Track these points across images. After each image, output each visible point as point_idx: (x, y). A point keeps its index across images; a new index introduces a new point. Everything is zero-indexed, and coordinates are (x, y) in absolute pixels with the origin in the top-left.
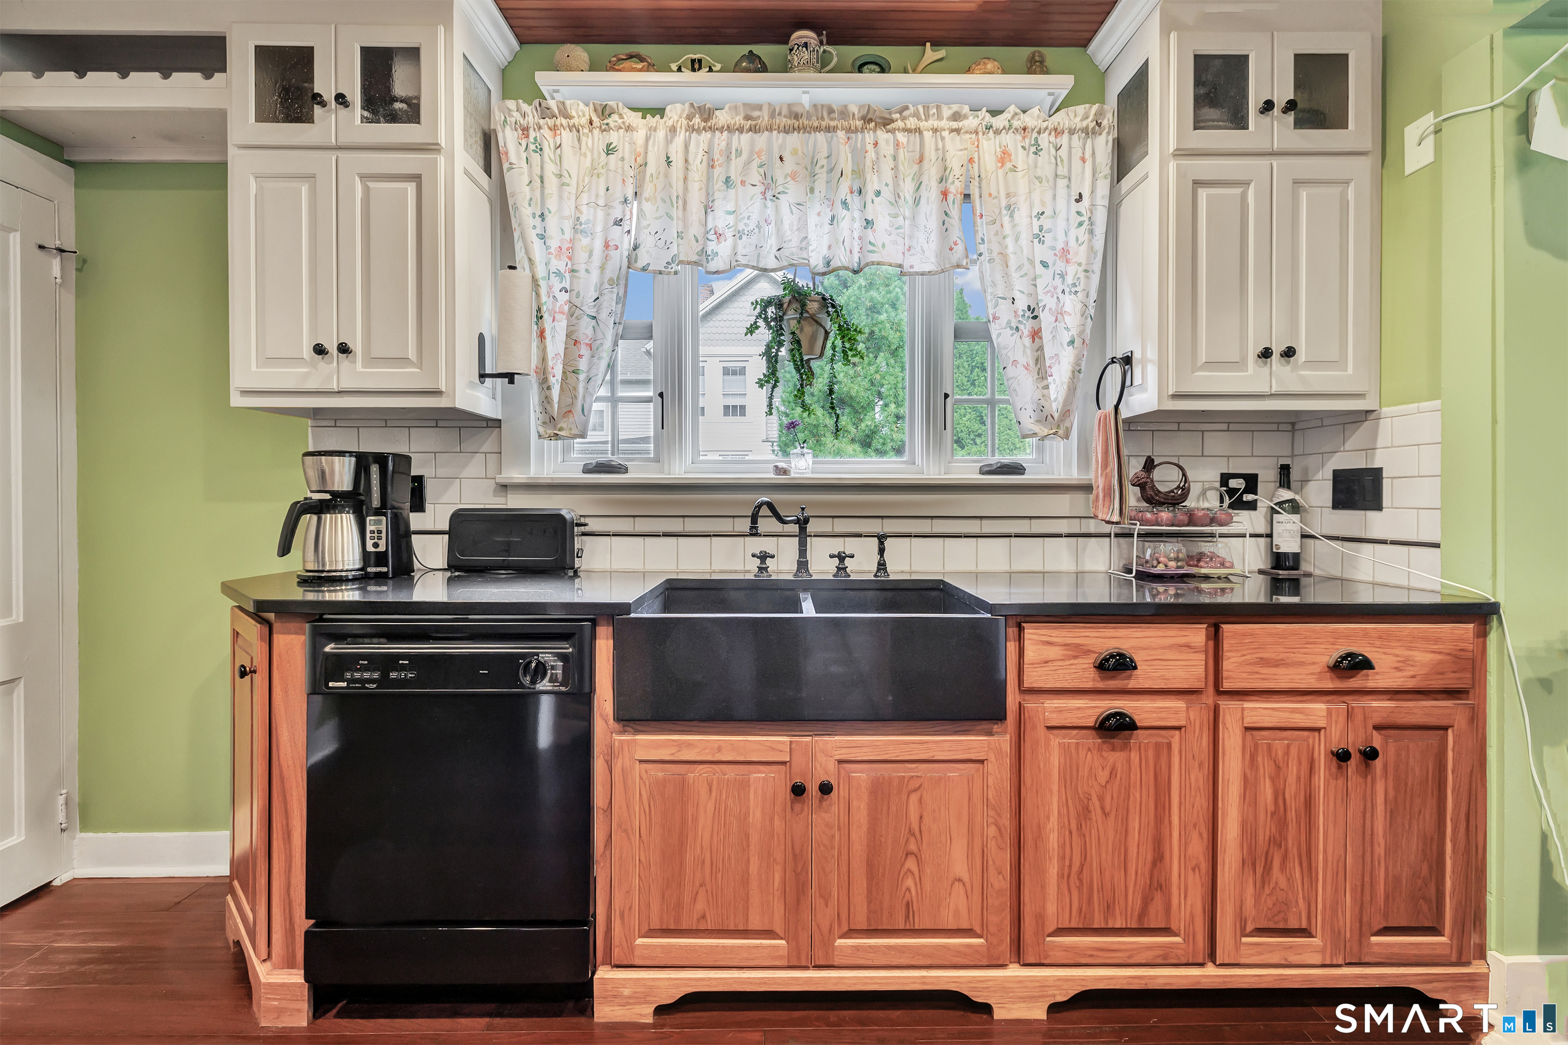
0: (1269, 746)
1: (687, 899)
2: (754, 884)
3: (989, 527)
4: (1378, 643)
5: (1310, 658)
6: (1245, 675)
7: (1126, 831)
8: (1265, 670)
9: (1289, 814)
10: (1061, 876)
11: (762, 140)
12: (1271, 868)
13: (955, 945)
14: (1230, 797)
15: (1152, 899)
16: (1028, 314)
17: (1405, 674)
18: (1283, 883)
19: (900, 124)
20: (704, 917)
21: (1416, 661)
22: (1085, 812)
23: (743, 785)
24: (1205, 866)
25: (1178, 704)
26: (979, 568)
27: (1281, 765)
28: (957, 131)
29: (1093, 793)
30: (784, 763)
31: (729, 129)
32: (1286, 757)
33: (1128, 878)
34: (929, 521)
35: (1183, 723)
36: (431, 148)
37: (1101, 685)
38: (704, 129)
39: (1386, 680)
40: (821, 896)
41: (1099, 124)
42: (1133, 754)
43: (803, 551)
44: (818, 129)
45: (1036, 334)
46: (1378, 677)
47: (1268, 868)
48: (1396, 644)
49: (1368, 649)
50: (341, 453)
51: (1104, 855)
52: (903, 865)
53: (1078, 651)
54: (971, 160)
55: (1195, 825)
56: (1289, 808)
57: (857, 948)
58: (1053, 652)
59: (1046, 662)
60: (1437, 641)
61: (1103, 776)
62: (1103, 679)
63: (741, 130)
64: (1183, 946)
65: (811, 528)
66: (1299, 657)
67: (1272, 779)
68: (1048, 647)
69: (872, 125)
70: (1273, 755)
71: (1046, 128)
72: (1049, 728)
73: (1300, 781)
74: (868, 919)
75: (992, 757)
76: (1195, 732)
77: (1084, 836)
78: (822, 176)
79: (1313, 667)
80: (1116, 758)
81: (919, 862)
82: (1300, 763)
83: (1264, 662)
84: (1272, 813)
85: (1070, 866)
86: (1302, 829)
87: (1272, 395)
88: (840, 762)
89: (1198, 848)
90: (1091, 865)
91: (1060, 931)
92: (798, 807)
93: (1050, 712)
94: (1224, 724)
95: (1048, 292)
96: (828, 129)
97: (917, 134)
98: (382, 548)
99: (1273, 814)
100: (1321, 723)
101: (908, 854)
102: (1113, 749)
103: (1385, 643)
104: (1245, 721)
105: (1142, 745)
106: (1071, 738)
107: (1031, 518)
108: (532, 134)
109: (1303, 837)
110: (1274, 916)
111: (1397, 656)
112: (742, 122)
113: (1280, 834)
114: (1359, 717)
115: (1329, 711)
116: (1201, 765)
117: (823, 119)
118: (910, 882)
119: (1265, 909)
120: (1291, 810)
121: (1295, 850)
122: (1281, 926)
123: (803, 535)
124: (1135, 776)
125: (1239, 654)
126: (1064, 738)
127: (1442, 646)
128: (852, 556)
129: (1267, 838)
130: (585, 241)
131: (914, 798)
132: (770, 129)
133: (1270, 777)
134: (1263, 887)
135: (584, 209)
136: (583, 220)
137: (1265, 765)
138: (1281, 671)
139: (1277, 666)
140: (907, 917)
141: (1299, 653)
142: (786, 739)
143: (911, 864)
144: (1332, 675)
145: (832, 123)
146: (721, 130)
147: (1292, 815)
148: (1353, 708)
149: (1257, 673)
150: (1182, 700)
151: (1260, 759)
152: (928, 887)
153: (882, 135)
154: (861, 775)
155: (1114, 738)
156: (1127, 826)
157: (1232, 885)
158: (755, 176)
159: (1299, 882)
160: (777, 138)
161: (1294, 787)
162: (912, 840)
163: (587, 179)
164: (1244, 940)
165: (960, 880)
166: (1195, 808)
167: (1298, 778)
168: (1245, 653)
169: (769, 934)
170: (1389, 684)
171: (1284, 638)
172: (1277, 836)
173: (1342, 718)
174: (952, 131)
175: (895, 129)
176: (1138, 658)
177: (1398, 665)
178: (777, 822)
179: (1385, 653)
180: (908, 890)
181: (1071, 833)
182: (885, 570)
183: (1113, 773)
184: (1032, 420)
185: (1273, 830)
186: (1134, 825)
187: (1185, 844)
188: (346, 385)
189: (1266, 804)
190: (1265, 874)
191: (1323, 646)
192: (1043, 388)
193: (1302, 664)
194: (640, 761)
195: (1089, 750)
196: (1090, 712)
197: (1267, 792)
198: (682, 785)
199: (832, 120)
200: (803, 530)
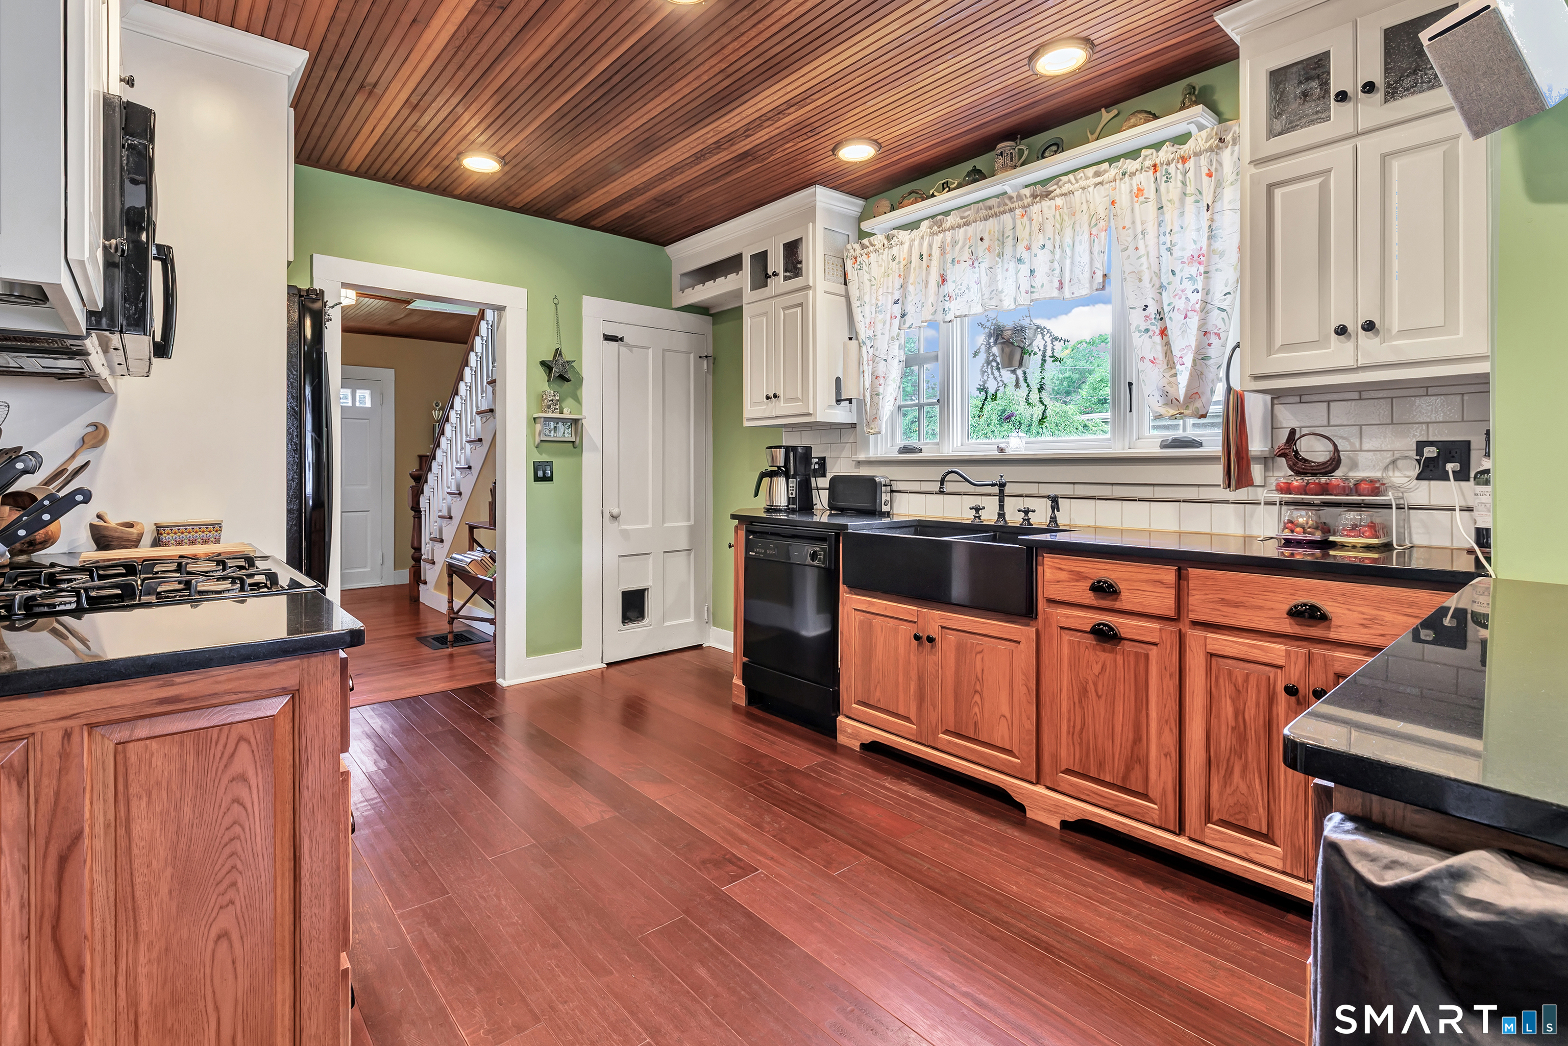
0: (1230, 673)
1: (872, 688)
2: (901, 688)
3: (1160, 493)
4: (1341, 599)
5: (1269, 604)
6: (1208, 610)
7: (1113, 712)
8: (1225, 609)
9: (1248, 731)
10: (1068, 732)
11: (970, 229)
12: (1232, 772)
13: (1002, 758)
14: (1195, 706)
15: (1133, 769)
16: (1158, 316)
17: (1372, 631)
18: (1243, 788)
19: (1058, 192)
20: (879, 700)
21: (1386, 622)
22: (1084, 692)
23: (896, 630)
24: (1174, 755)
25: (1155, 625)
26: (1152, 527)
27: (1241, 688)
28: (1101, 183)
29: (1089, 678)
30: (915, 622)
31: (953, 228)
32: (1245, 684)
33: (1115, 748)
34: (1110, 487)
35: (1157, 640)
36: (807, 287)
37: (1095, 603)
38: (939, 232)
39: (1350, 635)
40: (932, 705)
41: (1221, 140)
42: (1118, 657)
43: (1001, 507)
44: (1004, 212)
45: (1163, 332)
46: (1340, 630)
47: (1229, 773)
48: (1362, 603)
49: (1330, 603)
50: (780, 447)
51: (1097, 726)
52: (973, 697)
53: (1079, 576)
54: (1113, 203)
55: (1167, 722)
56: (1249, 727)
57: (949, 742)
58: (1063, 575)
59: (1058, 582)
60: (1411, 605)
61: (1097, 669)
62: (1096, 599)
63: (959, 227)
64: (1158, 812)
65: (1008, 490)
66: (1261, 603)
67: (1233, 701)
68: (1060, 571)
69: (1038, 199)
70: (1233, 679)
71: (1173, 159)
72: (1062, 628)
73: (1259, 707)
74: (955, 726)
75: (1023, 641)
76: (1166, 649)
77: (1083, 708)
78: (1009, 242)
79: (1272, 612)
80: (1104, 656)
81: (982, 698)
82: (1259, 691)
83: (1224, 602)
84: (1232, 728)
85: (1074, 727)
86: (1261, 748)
87: (1358, 368)
88: (943, 627)
89: (1170, 739)
90: (1088, 730)
91: (1068, 771)
92: (920, 649)
93: (1061, 616)
94: (1190, 647)
95: (1176, 295)
96: (1011, 210)
97: (1071, 195)
98: (794, 496)
99: (1234, 729)
100: (1281, 662)
101: (976, 692)
102: (1104, 651)
103: (1349, 600)
104: (1208, 647)
105: (1125, 652)
106: (1076, 637)
107: (1199, 485)
108: (859, 260)
109: (1263, 756)
110: (1235, 814)
111: (1363, 614)
112: (960, 221)
113: (1241, 746)
114: (1318, 663)
115: (1288, 653)
116: (1171, 675)
117: (1006, 205)
118: (976, 710)
119: (1227, 806)
120: (1251, 729)
121: (1255, 765)
122: (1242, 824)
123: (1002, 496)
124: (1120, 673)
125: (1203, 593)
126: (1071, 636)
127: (1418, 611)
128: (1034, 511)
129: (1228, 747)
130: (880, 317)
131: (979, 657)
132: (975, 221)
133: (1231, 697)
134: (1225, 787)
135: (880, 298)
136: (879, 304)
137: (1226, 690)
138: (1240, 611)
139: (1237, 607)
140: (975, 731)
141: (1258, 598)
142: (915, 608)
143: (977, 698)
144: (1292, 621)
145: (1012, 206)
146: (949, 230)
147: (1251, 734)
148: (1313, 653)
149: (1219, 610)
150: (1158, 623)
151: (1221, 681)
152: (986, 715)
153: (1046, 203)
154: (952, 637)
155: (1105, 642)
156: (1114, 708)
157: (1197, 775)
158: (966, 255)
159: (1259, 793)
160: (980, 225)
161: (1253, 712)
162: (978, 682)
163: (882, 279)
164: (1209, 825)
165: (1004, 716)
166: (1167, 708)
167: (1258, 704)
168: (1207, 592)
169: (907, 719)
170: (1354, 638)
171: (1243, 585)
172: (1237, 748)
173: (1301, 662)
174: (1096, 185)
175: (1055, 197)
176: (1122, 586)
177: (1364, 622)
178: (912, 656)
179: (1349, 610)
180: (976, 714)
181: (1074, 703)
182: (1056, 522)
183: (1103, 668)
184: (1160, 404)
185: (1234, 742)
186: (1119, 709)
187: (1160, 734)
188: (778, 414)
189: (1227, 719)
190: (1227, 777)
191: (1281, 596)
192: (1171, 376)
193: (1260, 608)
194: (855, 609)
195: (1087, 647)
196: (1089, 621)
197: (1227, 709)
198: (870, 625)
199: (1012, 203)
200: (1001, 492)
